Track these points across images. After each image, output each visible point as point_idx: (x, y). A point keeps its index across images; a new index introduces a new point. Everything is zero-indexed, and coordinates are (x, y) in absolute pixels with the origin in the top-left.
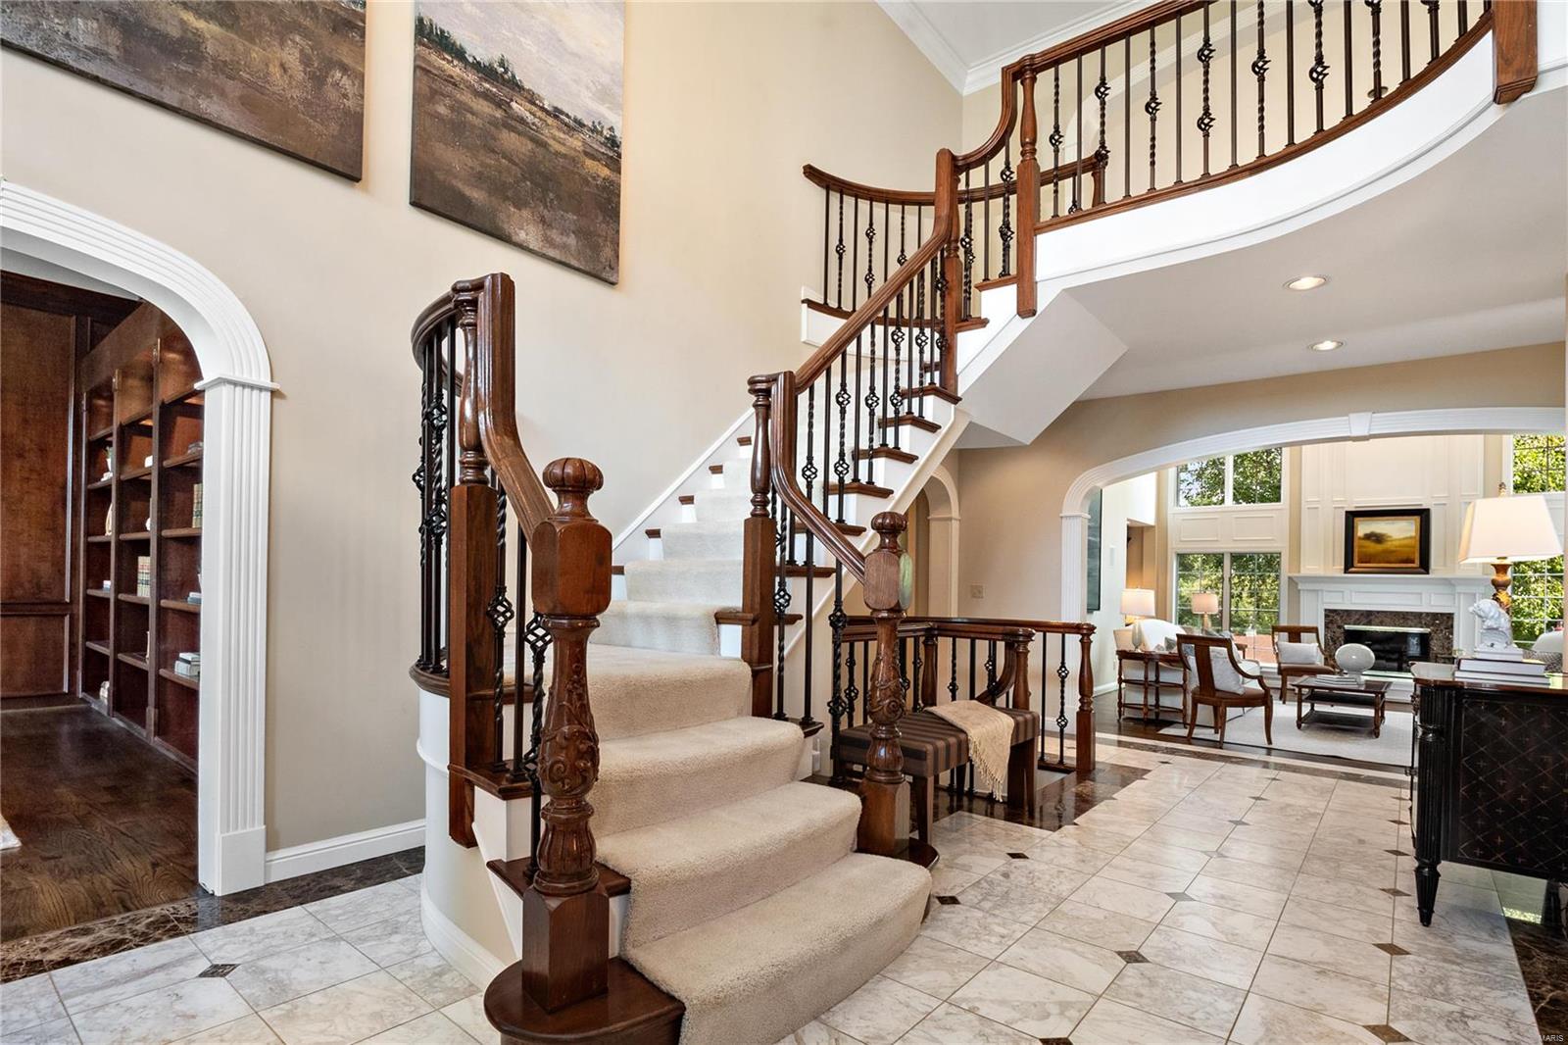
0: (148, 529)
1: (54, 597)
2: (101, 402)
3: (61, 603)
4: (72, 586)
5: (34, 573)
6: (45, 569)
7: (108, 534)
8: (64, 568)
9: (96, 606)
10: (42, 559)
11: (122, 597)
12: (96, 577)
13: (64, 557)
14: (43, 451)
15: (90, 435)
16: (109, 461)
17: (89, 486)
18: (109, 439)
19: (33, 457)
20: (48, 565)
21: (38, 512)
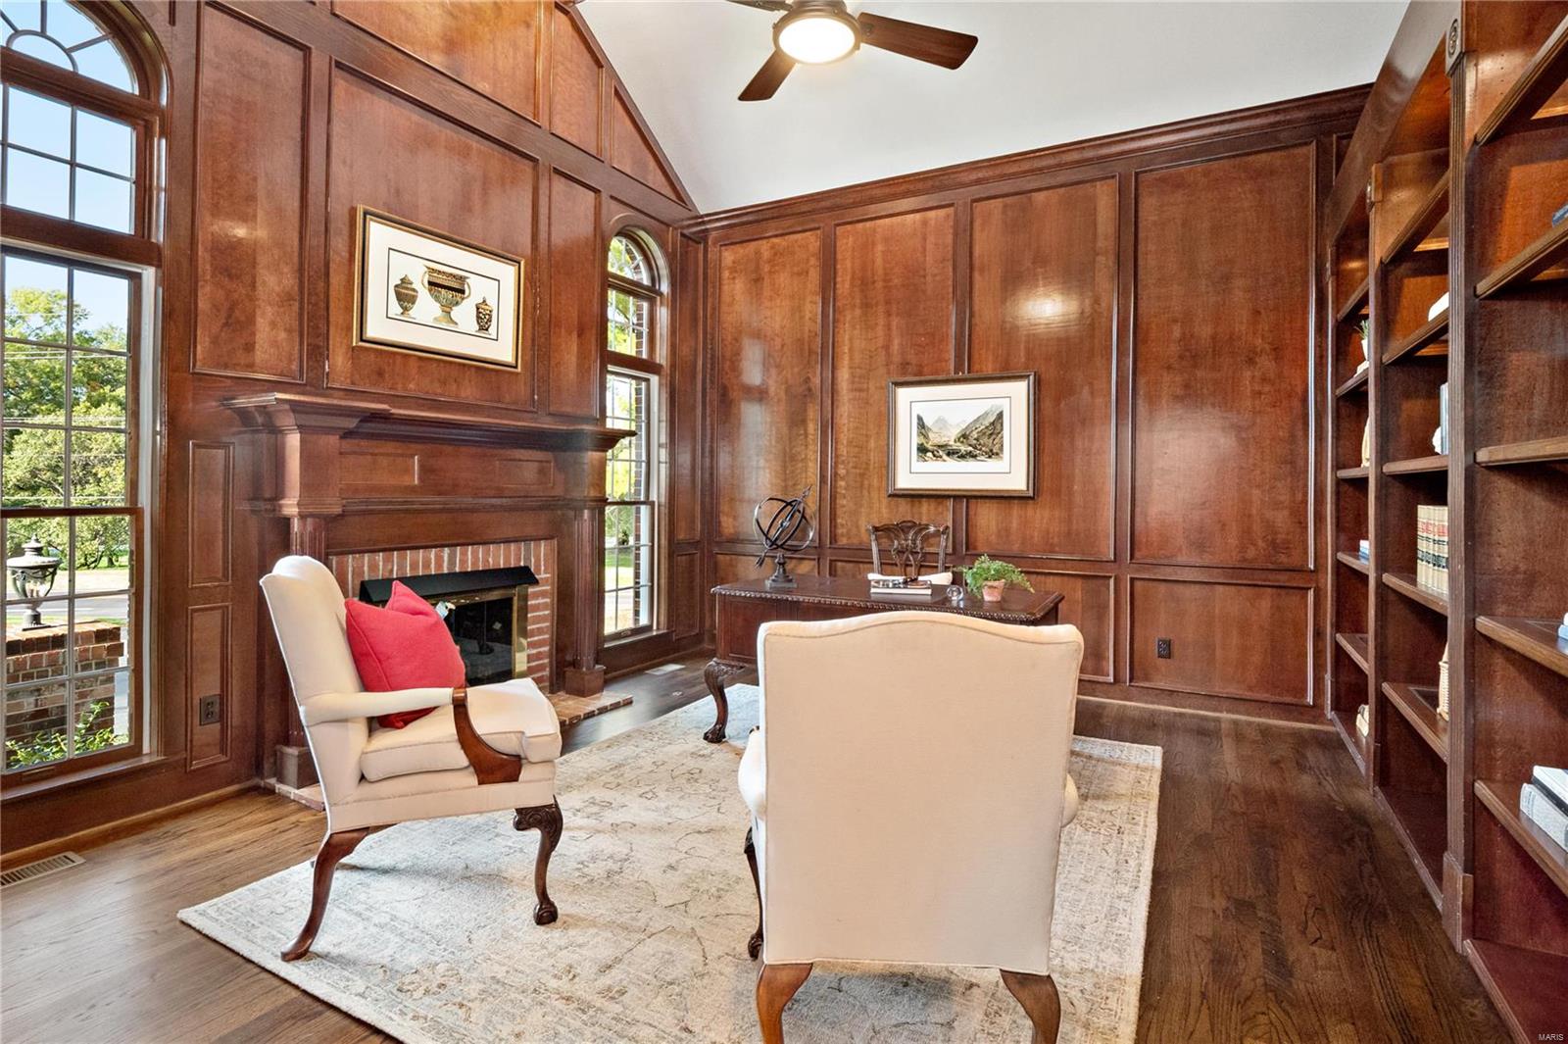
0: (1438, 449)
1: (1294, 561)
2: (1354, 265)
3: (1301, 570)
4: (1318, 546)
5: (1269, 526)
6: (1281, 519)
7: (1365, 464)
8: (1306, 517)
9: (1350, 580)
10: (1277, 505)
11: (1389, 579)
12: (1350, 530)
13: (1306, 502)
14: (1277, 351)
15: (1338, 312)
16: (1365, 343)
17: (1338, 392)
18: (1364, 312)
19: (1266, 363)
20: (1286, 513)
21: (1273, 439)
